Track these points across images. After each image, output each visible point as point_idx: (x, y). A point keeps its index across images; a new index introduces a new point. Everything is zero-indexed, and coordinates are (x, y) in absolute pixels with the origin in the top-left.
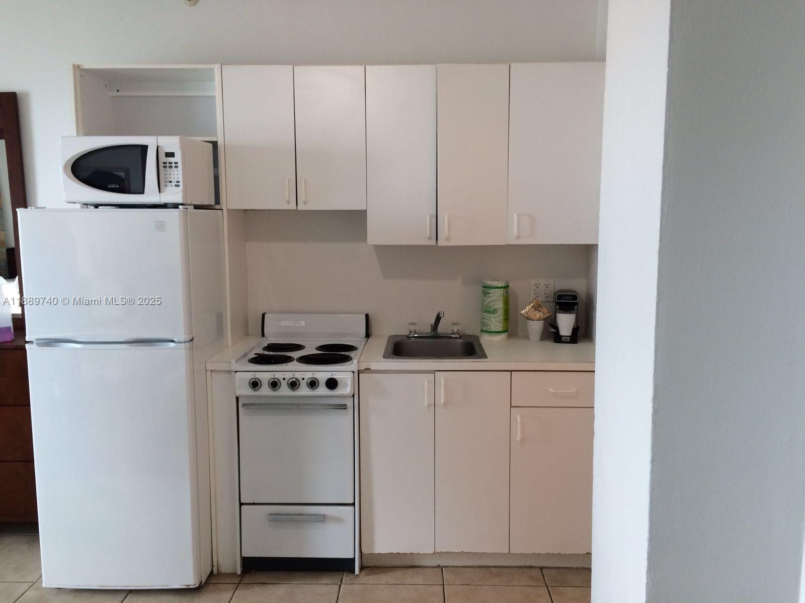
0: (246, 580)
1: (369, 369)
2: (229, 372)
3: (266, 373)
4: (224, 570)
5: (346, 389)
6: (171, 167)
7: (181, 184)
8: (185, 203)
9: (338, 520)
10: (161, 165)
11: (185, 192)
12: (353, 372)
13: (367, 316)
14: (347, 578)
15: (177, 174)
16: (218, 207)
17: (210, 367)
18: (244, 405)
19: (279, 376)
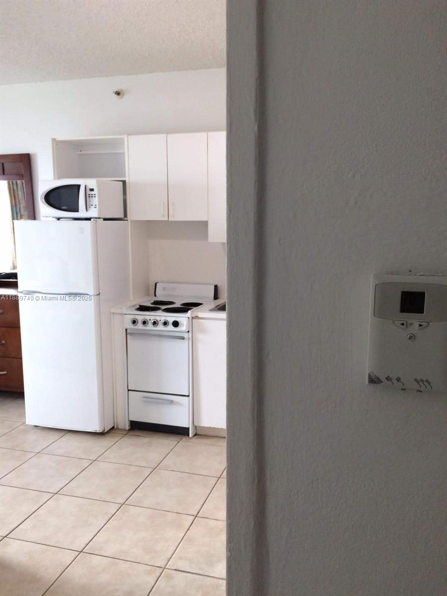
0: (131, 433)
1: (198, 316)
2: (122, 314)
3: (141, 316)
4: (120, 427)
5: (183, 327)
6: (92, 197)
7: (97, 206)
8: (99, 217)
9: (179, 404)
10: (88, 196)
11: (100, 211)
12: (188, 318)
13: (216, 287)
14: (185, 439)
15: (95, 201)
16: (126, 219)
17: (112, 311)
18: (129, 333)
19: (148, 318)
